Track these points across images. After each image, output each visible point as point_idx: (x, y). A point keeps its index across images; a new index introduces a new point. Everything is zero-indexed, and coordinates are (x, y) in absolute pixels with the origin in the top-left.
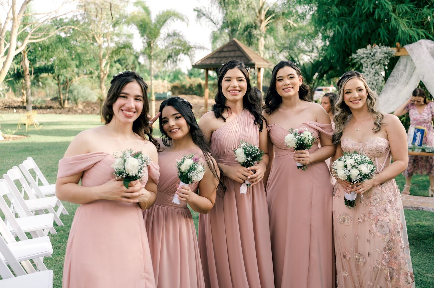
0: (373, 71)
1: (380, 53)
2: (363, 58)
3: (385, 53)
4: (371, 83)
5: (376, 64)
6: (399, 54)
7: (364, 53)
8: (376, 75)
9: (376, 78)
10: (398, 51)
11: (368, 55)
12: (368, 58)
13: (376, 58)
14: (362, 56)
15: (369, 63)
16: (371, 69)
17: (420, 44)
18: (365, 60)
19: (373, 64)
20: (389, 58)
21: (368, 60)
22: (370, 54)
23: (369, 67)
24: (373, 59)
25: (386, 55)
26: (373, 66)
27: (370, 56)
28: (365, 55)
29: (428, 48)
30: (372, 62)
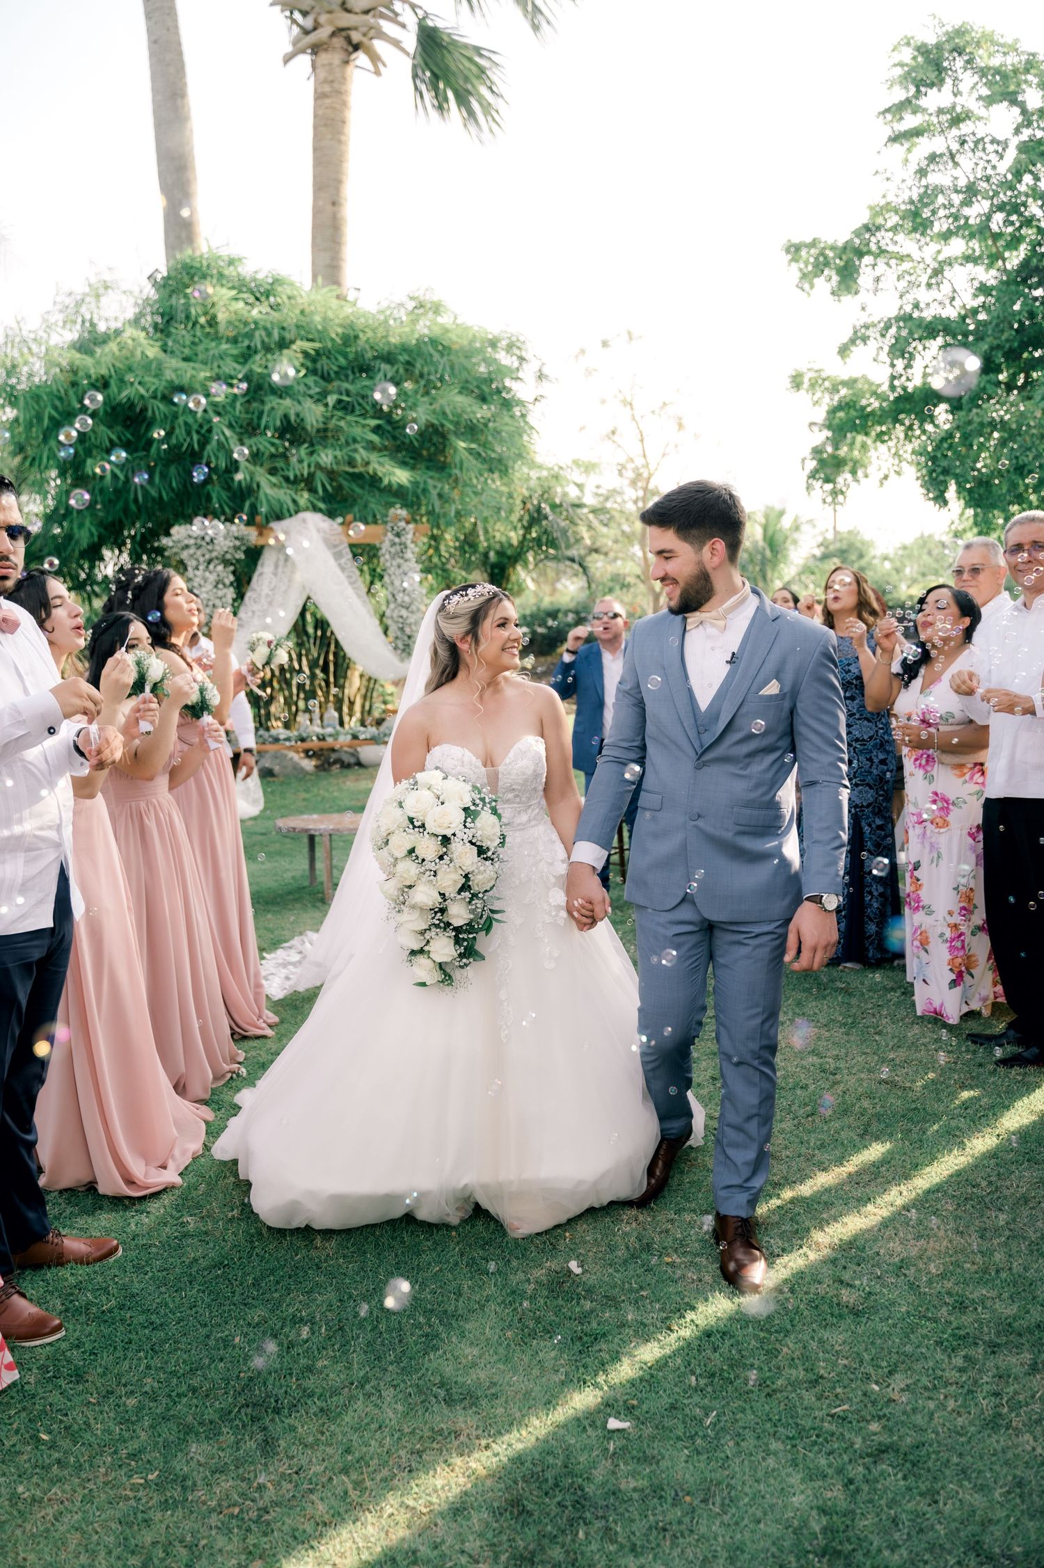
0: (212, 578)
1: (225, 538)
2: (187, 547)
3: (237, 538)
4: (211, 603)
5: (216, 562)
6: (261, 542)
7: (190, 537)
8: (220, 586)
9: (220, 593)
10: (261, 534)
11: (199, 542)
12: (199, 547)
13: (217, 548)
14: (186, 542)
15: (201, 559)
16: (207, 574)
17: (304, 521)
18: (192, 551)
19: (209, 562)
20: (244, 548)
21: (199, 553)
22: (203, 538)
23: (201, 568)
24: (210, 551)
25: (238, 543)
26: (211, 567)
27: (204, 543)
28: (192, 542)
29: (318, 531)
30: (207, 557)
